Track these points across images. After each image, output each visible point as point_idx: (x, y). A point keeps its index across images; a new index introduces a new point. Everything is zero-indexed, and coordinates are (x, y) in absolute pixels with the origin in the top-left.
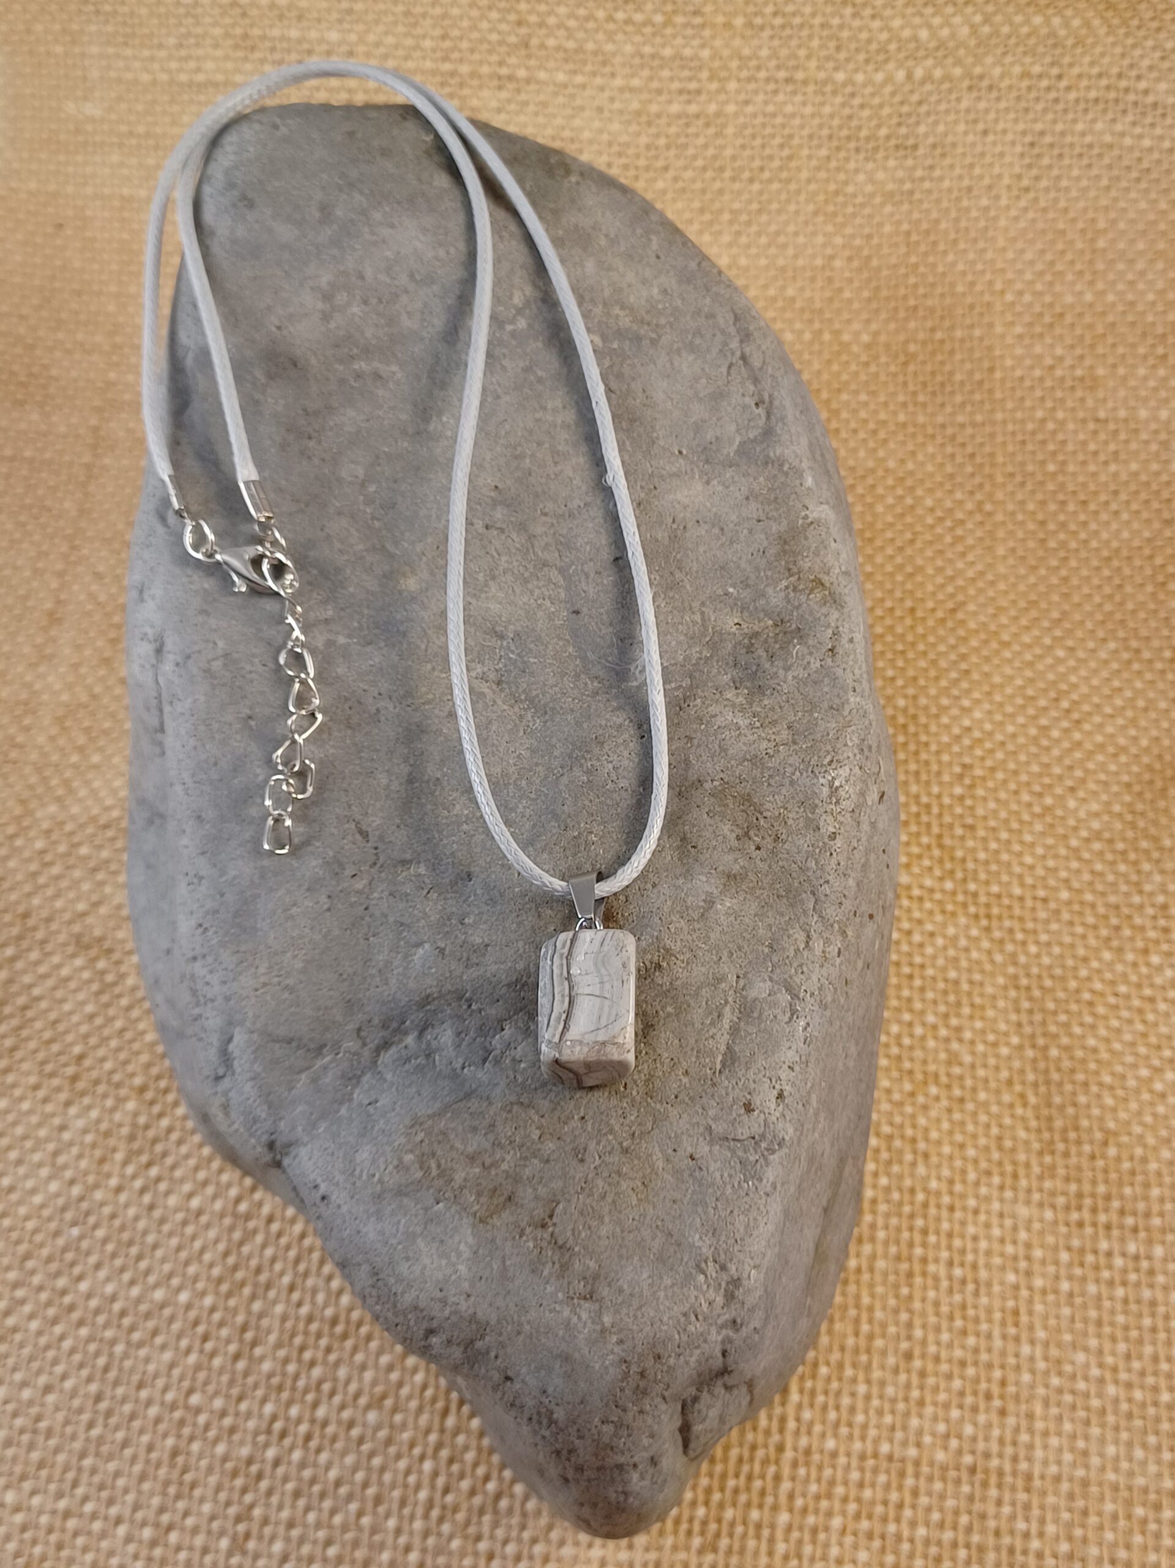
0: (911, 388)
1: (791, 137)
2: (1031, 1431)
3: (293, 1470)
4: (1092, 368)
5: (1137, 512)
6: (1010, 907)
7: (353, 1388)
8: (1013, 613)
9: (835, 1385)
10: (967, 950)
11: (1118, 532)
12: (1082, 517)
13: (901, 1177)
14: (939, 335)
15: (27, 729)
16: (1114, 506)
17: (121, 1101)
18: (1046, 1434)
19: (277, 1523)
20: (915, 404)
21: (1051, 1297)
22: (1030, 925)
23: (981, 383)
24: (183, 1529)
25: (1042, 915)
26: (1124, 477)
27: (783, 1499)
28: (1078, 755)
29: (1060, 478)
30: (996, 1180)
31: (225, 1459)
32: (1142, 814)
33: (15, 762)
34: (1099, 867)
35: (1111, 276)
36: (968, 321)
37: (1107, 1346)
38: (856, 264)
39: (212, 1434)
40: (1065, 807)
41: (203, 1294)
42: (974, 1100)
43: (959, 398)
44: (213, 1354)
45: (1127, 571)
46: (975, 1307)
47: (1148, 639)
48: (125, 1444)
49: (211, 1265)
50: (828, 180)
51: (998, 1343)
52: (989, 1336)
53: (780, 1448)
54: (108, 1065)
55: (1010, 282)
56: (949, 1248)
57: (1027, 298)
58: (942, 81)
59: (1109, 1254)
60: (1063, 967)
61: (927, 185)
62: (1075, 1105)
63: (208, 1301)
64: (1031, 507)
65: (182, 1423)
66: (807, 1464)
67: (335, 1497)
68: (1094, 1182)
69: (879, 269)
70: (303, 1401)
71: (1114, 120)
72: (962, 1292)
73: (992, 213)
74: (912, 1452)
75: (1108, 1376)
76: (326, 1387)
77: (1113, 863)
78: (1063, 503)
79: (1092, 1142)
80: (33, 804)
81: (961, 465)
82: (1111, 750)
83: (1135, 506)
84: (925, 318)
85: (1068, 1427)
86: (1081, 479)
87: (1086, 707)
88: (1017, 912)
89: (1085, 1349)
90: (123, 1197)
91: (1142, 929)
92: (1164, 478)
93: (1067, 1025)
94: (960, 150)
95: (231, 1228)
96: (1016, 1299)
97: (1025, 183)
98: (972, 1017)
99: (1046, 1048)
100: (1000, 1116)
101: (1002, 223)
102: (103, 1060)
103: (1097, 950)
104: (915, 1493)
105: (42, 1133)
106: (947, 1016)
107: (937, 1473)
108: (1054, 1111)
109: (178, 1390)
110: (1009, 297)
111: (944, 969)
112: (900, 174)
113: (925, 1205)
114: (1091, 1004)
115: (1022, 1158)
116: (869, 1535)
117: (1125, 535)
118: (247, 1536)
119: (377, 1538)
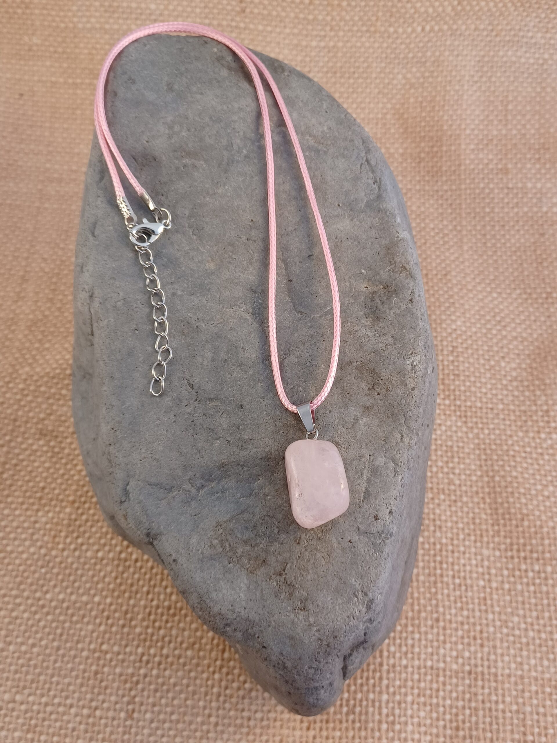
0: (422, 174)
1: (368, 57)
2: (495, 654)
3: (153, 679)
4: (506, 164)
5: (528, 230)
6: (476, 412)
7: (179, 639)
8: (472, 276)
9: (404, 635)
10: (456, 432)
11: (519, 239)
12: (502, 233)
13: (429, 537)
14: (435, 149)
15: (13, 331)
16: (517, 228)
17: (63, 508)
18: (502, 655)
19: (147, 705)
20: (424, 181)
21: (500, 592)
22: (485, 421)
23: (455, 171)
24: (102, 709)
25: (490, 416)
26: (521, 214)
27: (384, 688)
28: (505, 342)
29: (492, 215)
30: (473, 538)
31: (121, 675)
32: (536, 368)
33: (8, 347)
34: (516, 393)
35: (514, 122)
36: (449, 143)
37: (528, 613)
38: (397, 117)
39: (114, 663)
40: (500, 366)
41: (106, 597)
42: (461, 501)
43: (444, 178)
44: (112, 625)
45: (524, 257)
46: (466, 597)
47: (535, 288)
48: (72, 670)
49: (109, 584)
50: (384, 78)
51: (477, 614)
52: (473, 610)
53: (381, 665)
54: (57, 492)
55: (468, 125)
56: (453, 570)
57: (476, 132)
58: (438, 32)
59: (526, 571)
60: (501, 439)
61: (430, 80)
62: (508, 502)
63: (108, 600)
64: (479, 228)
65: (99, 658)
66: (394, 672)
67: (174, 691)
69: (408, 119)
70: (156, 646)
71: (517, 51)
72: (460, 590)
73: (460, 93)
74: (442, 665)
75: (529, 627)
76: (167, 639)
77: (523, 391)
78: (494, 226)
79: (516, 520)
80: (18, 367)
81: (446, 209)
82: (520, 339)
83: (526, 228)
84: (429, 141)
85: (512, 652)
86: (501, 215)
87: (508, 320)
88: (479, 414)
89: (518, 615)
90: (65, 553)
91: (537, 421)
92: (540, 214)
93: (503, 466)
94: (446, 64)
95: (118, 566)
96: (485, 592)
97: (476, 79)
98: (459, 463)
99: (493, 477)
100: (473, 508)
101: (465, 97)
102: (54, 489)
103: (516, 431)
104: (444, 684)
105: (26, 525)
106: (447, 462)
107: (453, 674)
108: (498, 506)
109: (96, 643)
110: (468, 132)
111: (446, 441)
112: (418, 75)
113: (441, 550)
114: (514, 456)
115: (484, 527)
116: (425, 704)
117: (522, 241)
118: (133, 711)
119: (195, 711)
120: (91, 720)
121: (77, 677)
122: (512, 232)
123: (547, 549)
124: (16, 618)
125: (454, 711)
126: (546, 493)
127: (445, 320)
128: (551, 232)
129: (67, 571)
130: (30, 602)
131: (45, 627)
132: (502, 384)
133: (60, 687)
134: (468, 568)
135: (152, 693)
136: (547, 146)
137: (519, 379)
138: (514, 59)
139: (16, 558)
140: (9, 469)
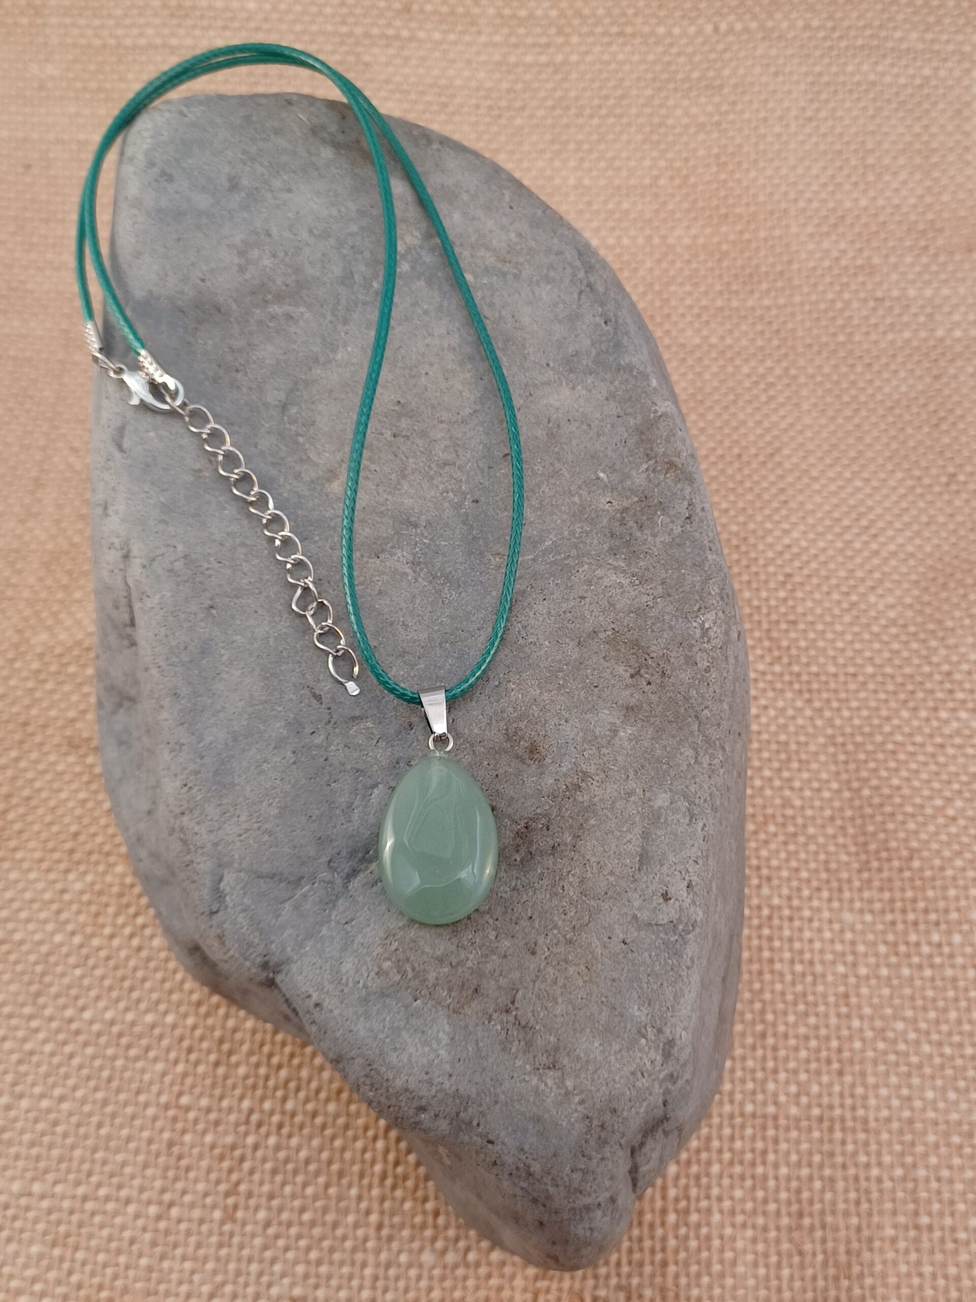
0: (726, 279)
1: (622, 80)
2: (864, 1085)
3: (270, 1153)
4: (869, 258)
5: (912, 370)
6: (826, 683)
7: (314, 1085)
8: (819, 454)
10: (793, 718)
11: (897, 387)
12: (869, 376)
14: (746, 236)
15: (20, 572)
16: (893, 367)
17: (111, 866)
18: (876, 1086)
19: (260, 1196)
20: (730, 292)
21: (873, 982)
22: (843, 695)
23: (782, 273)
24: (182, 1205)
25: (853, 687)
26: (899, 343)
28: (876, 561)
29: (849, 346)
30: (825, 894)
31: (213, 1146)
32: (929, 604)
33: (10, 599)
34: (896, 646)
35: (880, 186)
36: (769, 224)
37: (921, 1015)
38: (677, 182)
39: (200, 1127)
40: (867, 603)
41: (185, 1016)
42: (805, 834)
43: (764, 286)
44: (197, 1063)
45: (907, 417)
46: (814, 994)
47: (927, 468)
48: (129, 1139)
50: (652, 115)
51: (834, 1021)
52: (826, 1015)
54: (99, 839)
55: (801, 192)
56: (791, 950)
57: (815, 204)
58: (742, 33)
59: (918, 944)
60: (871, 725)
61: (731, 117)
62: (885, 831)
63: (190, 1021)
64: (827, 370)
65: (175, 1119)
67: (306, 1173)
68: (903, 889)
69: (695, 186)
70: (273, 1097)
71: (876, 63)
72: (803, 983)
73: (784, 138)
74: (771, 1109)
75: (923, 1038)
76: (292, 1085)
77: (906, 643)
78: (853, 366)
80: (28, 634)
81: (770, 339)
82: (902, 556)
83: (909, 366)
84: (734, 223)
86: (866, 346)
87: (881, 524)
88: (832, 686)
89: (904, 1019)
90: (116, 942)
91: (932, 691)
92: (932, 343)
93: (876, 770)
94: (757, 89)
96: (846, 985)
97: (809, 114)
98: (799, 770)
99: (859, 790)
100: (825, 846)
101: (792, 146)
102: (94, 835)
103: (897, 711)
104: (776, 1141)
105: (47, 896)
106: (779, 770)
107: (792, 1124)
108: (869, 838)
109: (171, 1092)
110: (801, 204)
111: (776, 734)
112: (710, 108)
113: (770, 918)
114: (894, 752)
115: (844, 875)
116: (742, 1178)
117: (904, 389)
118: (236, 1207)
119: (343, 1204)
120: (162, 1225)
121: (137, 1152)
122: (886, 375)
123: (953, 906)
124: (32, 1053)
125: (794, 1184)
126: (950, 812)
127: (772, 530)
128: (951, 371)
129: (120, 973)
130: (54, 1025)
131: (81, 1067)
132: (871, 633)
133: (107, 1168)
134: (817, 945)
135: (267, 1177)
136: (938, 225)
137: (901, 622)
138: (872, 77)
139: (29, 952)
140: (17, 806)
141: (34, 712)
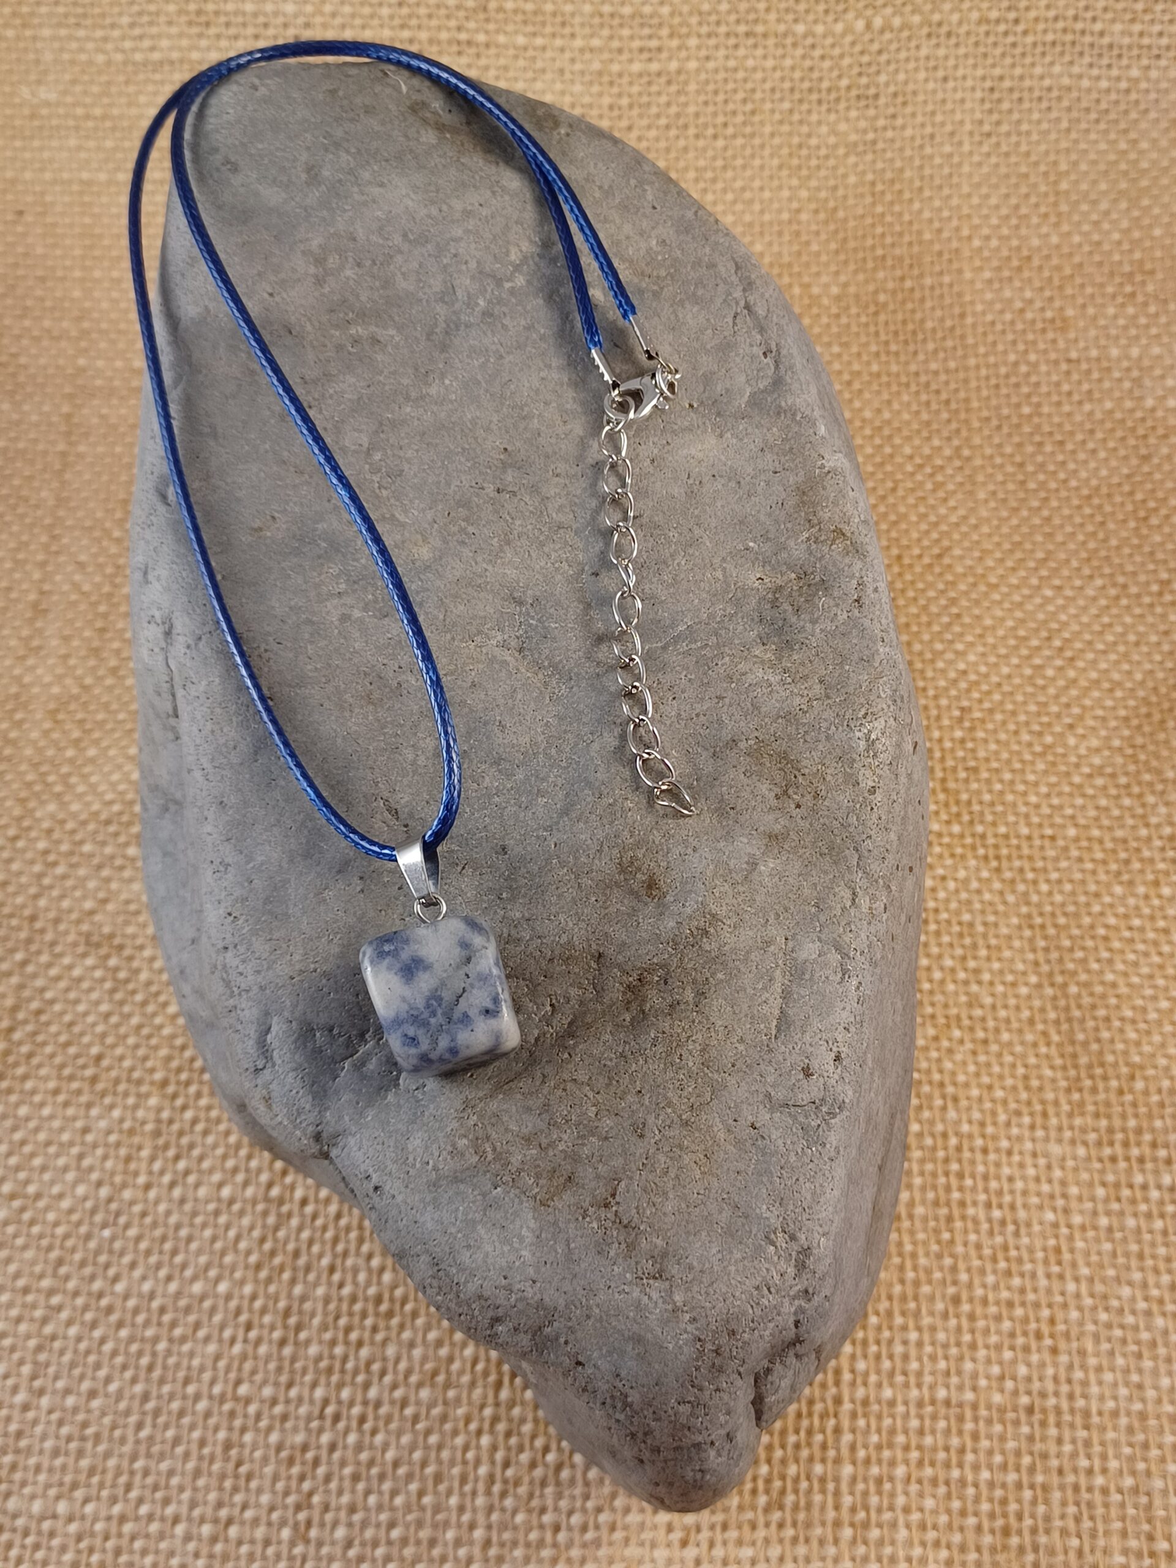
0: (883, 337)
1: (753, 91)
2: (1084, 1367)
3: (349, 1453)
4: (1062, 309)
5: (1115, 449)
6: (1018, 847)
7: (403, 1366)
8: (998, 555)
9: (886, 1334)
10: (979, 892)
11: (1097, 470)
12: (1060, 458)
13: (932, 1122)
14: (908, 284)
15: (20, 724)
16: (1091, 445)
17: (142, 1097)
18: (1099, 1369)
19: (338, 1509)
20: (888, 353)
21: (1091, 1234)
22: (1040, 864)
23: (952, 329)
24: (242, 1523)
25: (1051, 853)
26: (1099, 415)
27: (845, 1452)
28: (1074, 692)
29: (1036, 420)
30: (1026, 1120)
31: (279, 1448)
32: (1143, 747)
33: (9, 759)
34: (1103, 802)
35: (1076, 218)
36: (937, 268)
37: (1151, 1279)
38: (822, 216)
39: (263, 1423)
40: (1065, 745)
41: (242, 1282)
42: (997, 1041)
43: (931, 346)
44: (258, 1342)
45: (1108, 509)
46: (1017, 1248)
47: (1134, 574)
48: (176, 1441)
49: (248, 1253)
50: (790, 134)
51: (1043, 1282)
52: (1034, 1275)
53: (838, 1401)
54: (127, 1063)
55: (977, 227)
56: (986, 1190)
57: (994, 243)
58: (901, 30)
59: (1145, 1187)
60: (1076, 903)
61: (889, 134)
62: (1098, 1040)
63: (248, 1289)
64: (1008, 450)
65: (232, 1414)
66: (866, 1415)
67: (395, 1479)
68: (1124, 1116)
69: (845, 220)
70: (353, 1383)
71: (1071, 63)
72: (1003, 1233)
73: (956, 159)
74: (969, 1396)
75: (1155, 1308)
76: (376, 1367)
77: (1116, 798)
78: (1040, 444)
79: (1118, 1077)
80: (32, 804)
81: (938, 412)
82: (1106, 685)
83: (1111, 444)
84: (893, 267)
85: (1120, 1361)
86: (1056, 420)
87: (1078, 645)
88: (1026, 851)
89: (1130, 1283)
90: (152, 1194)
91: (1152, 861)
92: (1139, 414)
93: (1084, 961)
94: (921, 98)
95: (265, 1214)
96: (1057, 1237)
97: (986, 128)
98: (989, 959)
99: (1065, 985)
100: (1024, 1056)
101: (966, 169)
102: (121, 1058)
103: (1108, 885)
104: (975, 1437)
105: (65, 1137)
106: (964, 958)
107: (995, 1416)
108: (1078, 1048)
109: (226, 1381)
110: (976, 243)
111: (958, 913)
112: (863, 124)
113: (959, 1149)
114: (1106, 939)
115: (1050, 1096)
116: (934, 1482)
117: (1104, 472)
118: (309, 1524)
119: (440, 1517)
120: (218, 1548)
121: (186, 1457)
122: (1082, 456)
124: (53, 1338)
125: (999, 1493)
127: (943, 652)
128: (1165, 450)
129: (158, 1233)
131: (114, 1354)
132: (1071, 784)
133: (150, 1480)
134: (1019, 1185)
135: (347, 1484)
136: (1148, 266)
137: (1109, 770)
138: (1066, 81)
139: (47, 1209)
140: (25, 1022)
141: (42, 903)
